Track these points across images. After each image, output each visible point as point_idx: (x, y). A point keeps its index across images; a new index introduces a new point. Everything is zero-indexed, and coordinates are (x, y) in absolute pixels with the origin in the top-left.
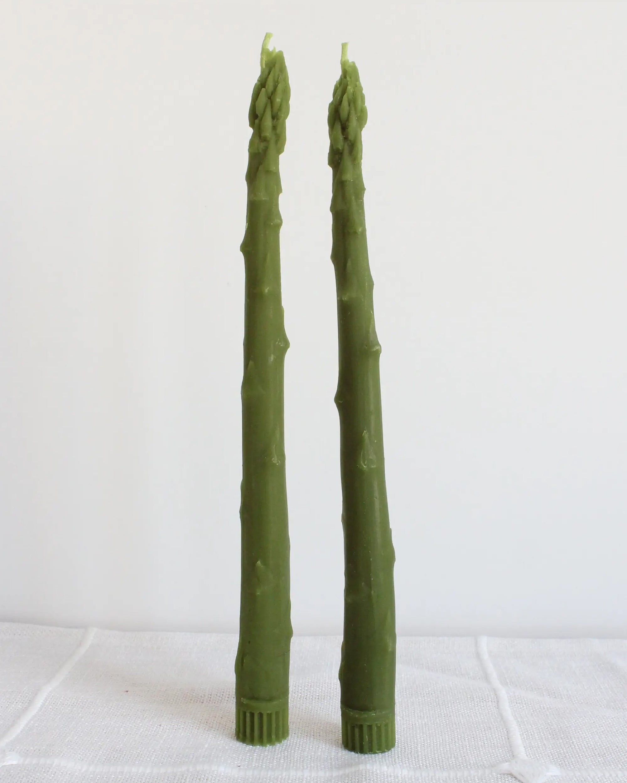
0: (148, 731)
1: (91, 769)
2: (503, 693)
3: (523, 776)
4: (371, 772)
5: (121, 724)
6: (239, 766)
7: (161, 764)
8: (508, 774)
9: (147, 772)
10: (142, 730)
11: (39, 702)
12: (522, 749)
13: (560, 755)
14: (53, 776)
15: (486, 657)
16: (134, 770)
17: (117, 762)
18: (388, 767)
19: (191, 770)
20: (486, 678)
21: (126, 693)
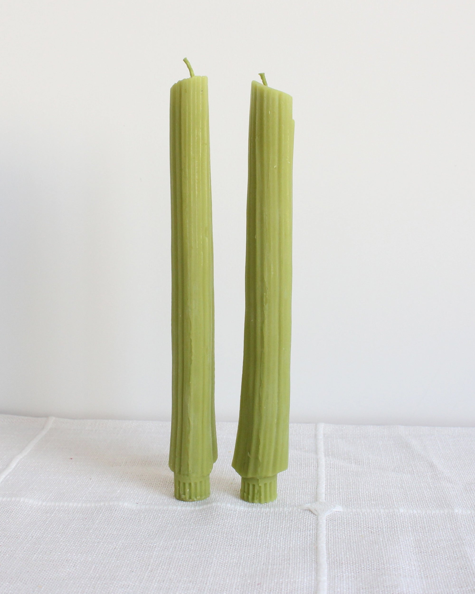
0: (83, 483)
1: (44, 504)
2: (323, 461)
3: (316, 511)
4: (219, 507)
5: (66, 478)
6: (137, 503)
7: (88, 502)
8: (307, 510)
9: (79, 506)
10: (79, 482)
11: (13, 465)
12: (324, 495)
13: (348, 499)
14: (20, 507)
15: (321, 437)
16: (71, 504)
17: (61, 500)
18: (231, 505)
19: (106, 505)
20: (316, 452)
21: (71, 459)
